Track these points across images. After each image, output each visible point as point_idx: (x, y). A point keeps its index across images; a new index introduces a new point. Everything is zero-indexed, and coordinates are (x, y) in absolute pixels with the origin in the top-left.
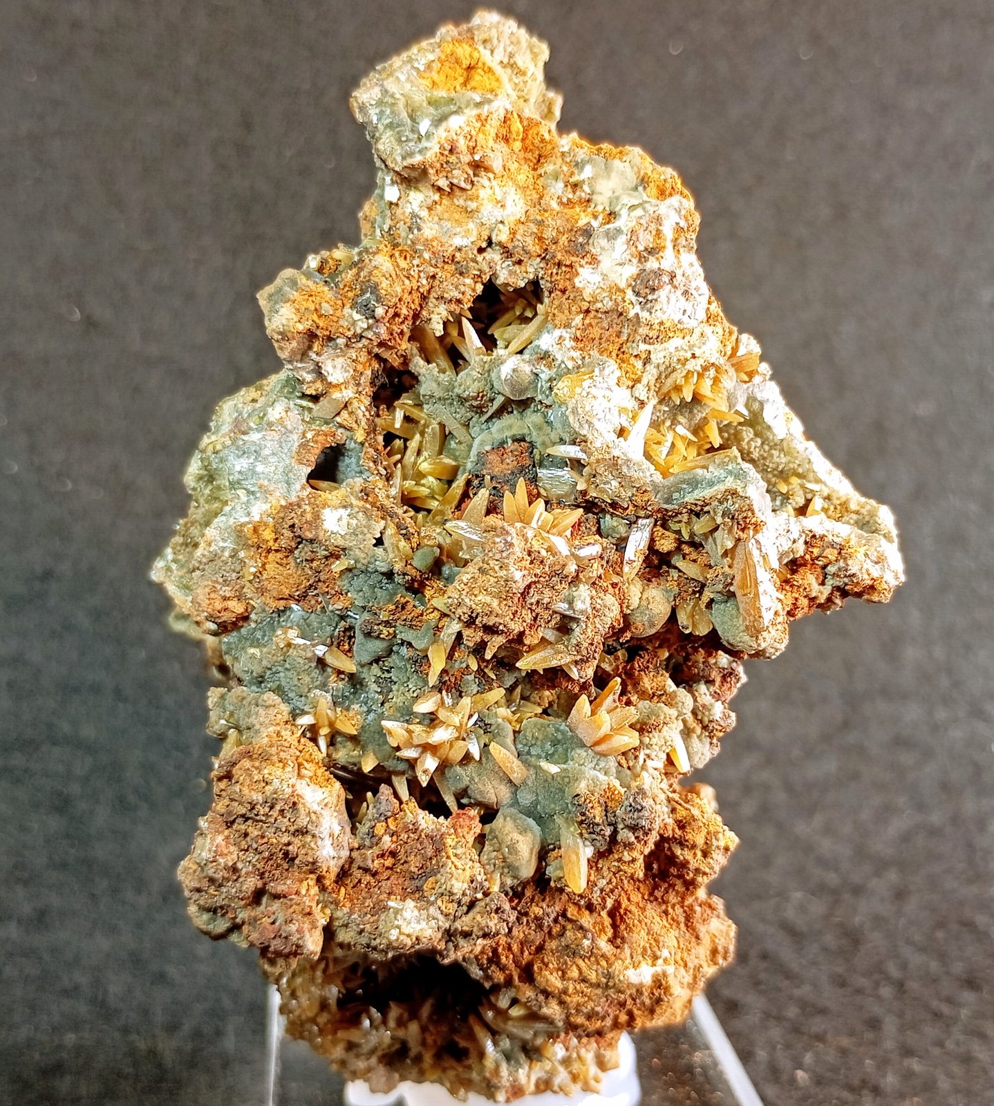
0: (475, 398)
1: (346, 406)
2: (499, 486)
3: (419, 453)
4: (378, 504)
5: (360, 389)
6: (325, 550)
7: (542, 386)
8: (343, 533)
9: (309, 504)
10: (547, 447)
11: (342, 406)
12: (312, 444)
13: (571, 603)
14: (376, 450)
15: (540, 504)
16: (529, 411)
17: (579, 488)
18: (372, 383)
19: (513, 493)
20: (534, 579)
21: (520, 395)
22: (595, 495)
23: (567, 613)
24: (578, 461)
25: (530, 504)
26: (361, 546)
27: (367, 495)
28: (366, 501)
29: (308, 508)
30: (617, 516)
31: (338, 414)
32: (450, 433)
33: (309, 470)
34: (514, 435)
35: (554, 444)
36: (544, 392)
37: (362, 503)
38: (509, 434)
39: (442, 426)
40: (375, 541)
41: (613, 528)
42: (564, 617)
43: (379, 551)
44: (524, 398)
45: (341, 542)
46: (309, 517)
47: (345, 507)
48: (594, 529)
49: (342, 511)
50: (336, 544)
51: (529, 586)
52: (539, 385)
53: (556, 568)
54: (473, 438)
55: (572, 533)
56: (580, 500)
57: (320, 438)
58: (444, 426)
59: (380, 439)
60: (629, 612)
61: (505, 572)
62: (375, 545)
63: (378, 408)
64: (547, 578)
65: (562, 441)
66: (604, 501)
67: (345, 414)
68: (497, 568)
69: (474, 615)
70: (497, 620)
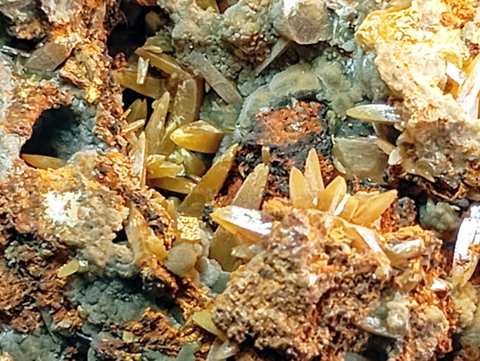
0: (247, 44)
1: (73, 55)
2: (281, 161)
3: (168, 118)
4: (119, 186)
5: (91, 31)
6: (47, 248)
7: (339, 26)
8: (72, 226)
9: (25, 186)
10: (345, 108)
11: (69, 54)
12: (27, 106)
13: (383, 317)
14: (115, 113)
15: (340, 184)
16: (321, 60)
17: (392, 162)
18: (107, 24)
19: (303, 170)
20: (334, 285)
21: (309, 38)
22: (413, 171)
23: (378, 331)
24: (390, 126)
25: (326, 184)
26: (97, 242)
27: (104, 173)
28: (102, 181)
29: (24, 193)
30: (443, 200)
31: (62, 65)
32: (212, 90)
33: (23, 140)
34: (302, 92)
35: (355, 103)
36: (341, 34)
37: (98, 184)
38: (294, 90)
39: (202, 82)
40: (114, 236)
41: (439, 217)
42: (374, 336)
43: (121, 248)
44: (315, 42)
45: (69, 238)
46: (24, 204)
47: (73, 190)
48: (412, 218)
49: (69, 195)
50: (61, 239)
51: (326, 295)
52: (335, 25)
53: (364, 270)
54: (243, 96)
55: (382, 223)
56: (391, 179)
57: (38, 98)
58: (204, 81)
59: (119, 97)
60: (459, 330)
61: (295, 275)
62: (115, 241)
63: (114, 56)
64: (352, 284)
65: (367, 99)
66: (425, 180)
67: (71, 65)
68: (283, 270)
69: (253, 335)
70: (285, 340)
